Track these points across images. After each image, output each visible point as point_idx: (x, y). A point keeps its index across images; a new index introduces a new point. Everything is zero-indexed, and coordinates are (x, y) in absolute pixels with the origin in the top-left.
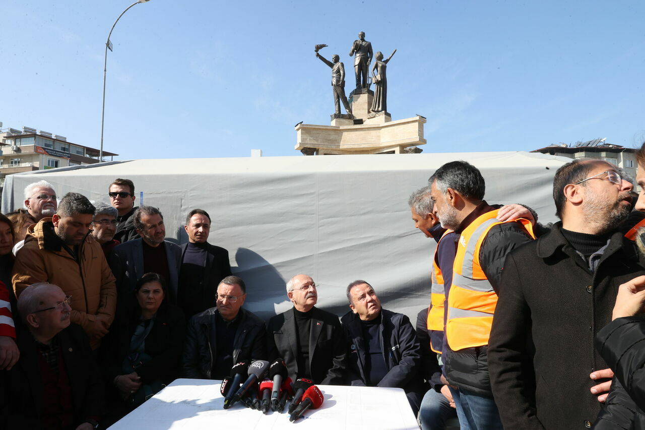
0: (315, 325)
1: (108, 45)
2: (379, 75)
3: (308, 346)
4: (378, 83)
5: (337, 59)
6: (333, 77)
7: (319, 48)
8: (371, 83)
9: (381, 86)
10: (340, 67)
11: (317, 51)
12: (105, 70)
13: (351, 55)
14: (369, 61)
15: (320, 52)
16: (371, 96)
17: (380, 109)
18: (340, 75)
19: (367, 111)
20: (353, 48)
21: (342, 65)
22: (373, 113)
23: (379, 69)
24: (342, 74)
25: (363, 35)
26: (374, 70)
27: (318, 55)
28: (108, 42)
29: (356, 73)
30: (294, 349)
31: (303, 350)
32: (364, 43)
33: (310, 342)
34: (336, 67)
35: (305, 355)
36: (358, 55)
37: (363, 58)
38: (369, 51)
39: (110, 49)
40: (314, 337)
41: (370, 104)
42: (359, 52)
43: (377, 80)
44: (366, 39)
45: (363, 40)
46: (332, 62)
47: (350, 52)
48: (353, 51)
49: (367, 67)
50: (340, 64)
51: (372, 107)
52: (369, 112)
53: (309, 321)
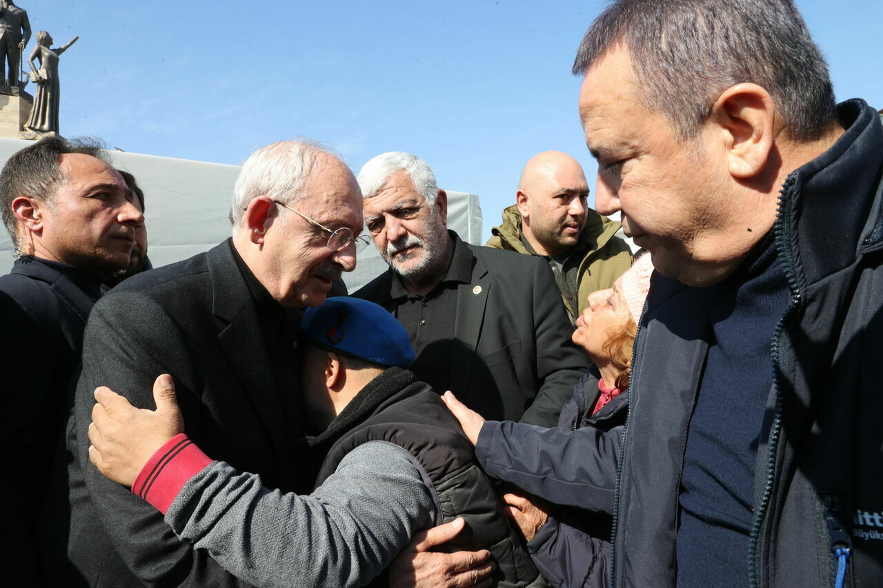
2: (45, 71)
4: (41, 82)
8: (27, 83)
9: (48, 89)
14: (23, 43)
16: (26, 102)
17: (46, 127)
19: (18, 126)
22: (30, 131)
23: (43, 60)
37: (9, 32)
41: (24, 116)
43: (41, 78)
51: (29, 122)
52: (22, 129)
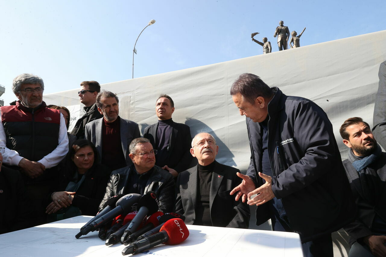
0: (216, 178)
1: (134, 51)
2: (295, 46)
3: (209, 196)
5: (266, 40)
6: (264, 51)
7: (253, 35)
10: (268, 44)
11: (252, 37)
12: (133, 65)
13: (275, 36)
14: (287, 38)
15: (255, 37)
18: (268, 50)
20: (276, 32)
21: (270, 43)
23: (294, 42)
24: (269, 49)
25: (282, 23)
26: (291, 43)
27: (253, 39)
28: (134, 49)
29: (279, 47)
30: (194, 197)
31: (203, 199)
32: (283, 28)
33: (210, 192)
34: (265, 45)
35: (204, 204)
36: (279, 35)
37: (283, 37)
38: (287, 32)
39: (135, 53)
40: (214, 188)
42: (280, 33)
44: (284, 25)
45: (282, 26)
46: (263, 42)
47: (274, 34)
48: (276, 34)
49: (286, 42)
50: (268, 42)
53: (210, 174)
